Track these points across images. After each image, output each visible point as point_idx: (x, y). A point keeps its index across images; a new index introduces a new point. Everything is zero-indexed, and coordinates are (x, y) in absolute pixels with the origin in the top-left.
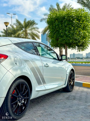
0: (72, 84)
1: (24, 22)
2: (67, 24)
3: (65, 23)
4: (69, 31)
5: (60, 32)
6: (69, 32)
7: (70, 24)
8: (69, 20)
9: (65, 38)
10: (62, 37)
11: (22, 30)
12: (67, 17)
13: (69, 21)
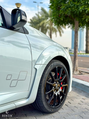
0: (57, 93)
11: (48, 19)
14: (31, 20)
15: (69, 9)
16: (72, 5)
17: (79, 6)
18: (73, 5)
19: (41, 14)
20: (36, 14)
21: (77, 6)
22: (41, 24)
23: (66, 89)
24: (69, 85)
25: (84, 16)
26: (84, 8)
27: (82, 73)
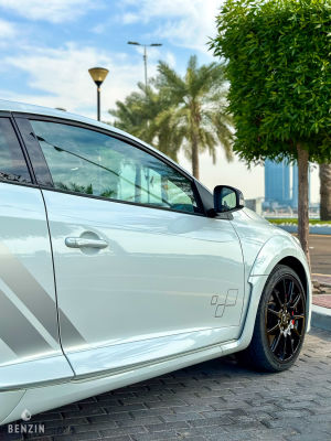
0: (286, 332)
1: (189, 70)
2: (301, 49)
3: (287, 43)
4: (308, 79)
5: (268, 86)
6: (308, 83)
7: (314, 48)
8: (309, 30)
9: (287, 111)
10: (275, 107)
11: (182, 101)
12: (299, 16)
13: (310, 34)
14: (119, 104)
15: (286, 125)
16: (292, 115)
17: (311, 118)
18: (295, 116)
19: (157, 86)
20: (140, 86)
21: (307, 119)
22: (158, 121)
23: (301, 324)
24: (306, 316)
25: (324, 141)
26: (323, 124)
27: (323, 289)
